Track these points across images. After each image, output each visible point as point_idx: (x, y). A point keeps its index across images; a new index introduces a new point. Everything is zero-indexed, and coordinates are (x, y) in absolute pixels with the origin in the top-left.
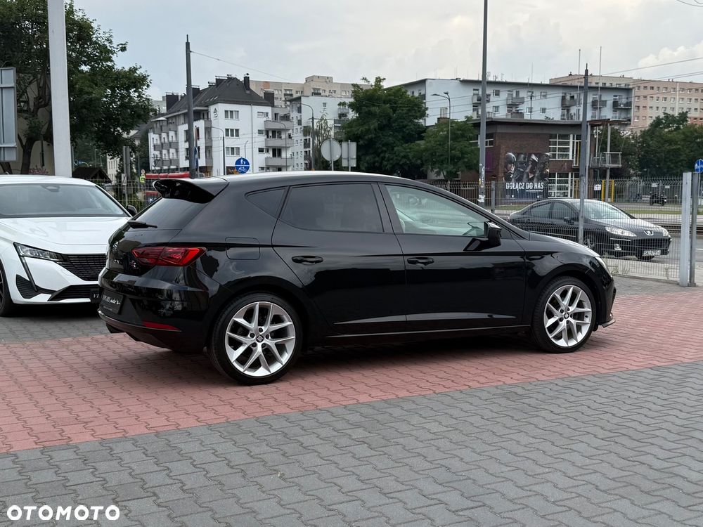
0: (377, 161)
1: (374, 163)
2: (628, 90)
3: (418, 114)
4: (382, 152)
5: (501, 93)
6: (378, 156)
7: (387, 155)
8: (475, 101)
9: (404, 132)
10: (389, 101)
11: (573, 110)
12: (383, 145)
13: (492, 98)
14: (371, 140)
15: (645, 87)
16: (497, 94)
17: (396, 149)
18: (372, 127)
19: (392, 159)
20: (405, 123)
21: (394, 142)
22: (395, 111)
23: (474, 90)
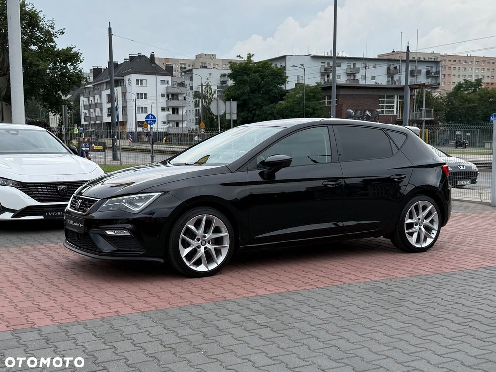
0: (250, 117)
1: (248, 117)
2: (437, 63)
3: (281, 81)
4: (253, 110)
5: (342, 66)
6: (251, 113)
8: (323, 71)
9: (270, 95)
10: (259, 71)
11: (396, 78)
12: (254, 105)
14: (245, 100)
15: (450, 60)
16: (340, 66)
17: (264, 107)
18: (246, 90)
19: (261, 115)
20: (271, 87)
21: (263, 103)
22: (263, 79)
23: (322, 63)
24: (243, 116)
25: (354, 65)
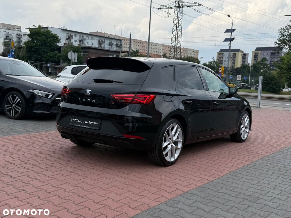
1: (38, 58)
2: (120, 40)
3: (57, 41)
4: (42, 54)
5: (77, 36)
6: (41, 56)
7: (44, 56)
8: (67, 37)
9: (51, 47)
10: (45, 35)
11: (103, 45)
12: (42, 52)
13: (74, 37)
14: (37, 49)
16: (76, 36)
17: (48, 53)
18: (38, 44)
19: (46, 57)
20: (52, 44)
21: (47, 51)
22: (47, 39)
23: (67, 33)
24: (36, 57)
25: (83, 36)
